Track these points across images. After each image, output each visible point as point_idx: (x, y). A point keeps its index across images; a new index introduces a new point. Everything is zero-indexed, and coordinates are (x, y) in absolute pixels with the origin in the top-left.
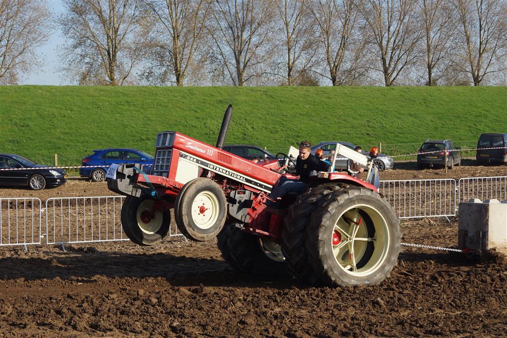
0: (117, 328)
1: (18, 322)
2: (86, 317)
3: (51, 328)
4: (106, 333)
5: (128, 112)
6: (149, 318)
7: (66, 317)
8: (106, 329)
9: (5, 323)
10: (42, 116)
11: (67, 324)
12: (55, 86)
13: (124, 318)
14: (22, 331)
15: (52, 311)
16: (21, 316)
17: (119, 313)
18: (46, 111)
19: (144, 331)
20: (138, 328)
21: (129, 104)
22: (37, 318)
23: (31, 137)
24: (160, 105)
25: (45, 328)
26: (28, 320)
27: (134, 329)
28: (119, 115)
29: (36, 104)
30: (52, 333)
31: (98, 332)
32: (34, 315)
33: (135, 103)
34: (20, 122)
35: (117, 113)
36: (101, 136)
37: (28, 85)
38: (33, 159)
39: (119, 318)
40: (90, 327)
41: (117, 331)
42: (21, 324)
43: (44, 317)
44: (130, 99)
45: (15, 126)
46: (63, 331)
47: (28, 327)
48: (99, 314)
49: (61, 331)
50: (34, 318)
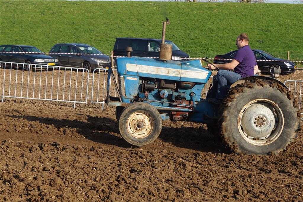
1: (265, 168)
3: (289, 175)
7: (300, 168)
9: (255, 168)
10: (281, 25)
11: (301, 173)
12: (290, 4)
14: (268, 176)
15: (289, 162)
16: (267, 164)
18: (283, 21)
22: (278, 167)
23: (272, 39)
25: (285, 175)
26: (272, 168)
29: (276, 16)
30: (290, 179)
32: (276, 164)
34: (265, 28)
37: (271, 3)
38: (273, 54)
42: (267, 170)
43: (283, 166)
45: (261, 31)
46: (298, 178)
47: (272, 172)
49: (296, 179)
50: (276, 167)
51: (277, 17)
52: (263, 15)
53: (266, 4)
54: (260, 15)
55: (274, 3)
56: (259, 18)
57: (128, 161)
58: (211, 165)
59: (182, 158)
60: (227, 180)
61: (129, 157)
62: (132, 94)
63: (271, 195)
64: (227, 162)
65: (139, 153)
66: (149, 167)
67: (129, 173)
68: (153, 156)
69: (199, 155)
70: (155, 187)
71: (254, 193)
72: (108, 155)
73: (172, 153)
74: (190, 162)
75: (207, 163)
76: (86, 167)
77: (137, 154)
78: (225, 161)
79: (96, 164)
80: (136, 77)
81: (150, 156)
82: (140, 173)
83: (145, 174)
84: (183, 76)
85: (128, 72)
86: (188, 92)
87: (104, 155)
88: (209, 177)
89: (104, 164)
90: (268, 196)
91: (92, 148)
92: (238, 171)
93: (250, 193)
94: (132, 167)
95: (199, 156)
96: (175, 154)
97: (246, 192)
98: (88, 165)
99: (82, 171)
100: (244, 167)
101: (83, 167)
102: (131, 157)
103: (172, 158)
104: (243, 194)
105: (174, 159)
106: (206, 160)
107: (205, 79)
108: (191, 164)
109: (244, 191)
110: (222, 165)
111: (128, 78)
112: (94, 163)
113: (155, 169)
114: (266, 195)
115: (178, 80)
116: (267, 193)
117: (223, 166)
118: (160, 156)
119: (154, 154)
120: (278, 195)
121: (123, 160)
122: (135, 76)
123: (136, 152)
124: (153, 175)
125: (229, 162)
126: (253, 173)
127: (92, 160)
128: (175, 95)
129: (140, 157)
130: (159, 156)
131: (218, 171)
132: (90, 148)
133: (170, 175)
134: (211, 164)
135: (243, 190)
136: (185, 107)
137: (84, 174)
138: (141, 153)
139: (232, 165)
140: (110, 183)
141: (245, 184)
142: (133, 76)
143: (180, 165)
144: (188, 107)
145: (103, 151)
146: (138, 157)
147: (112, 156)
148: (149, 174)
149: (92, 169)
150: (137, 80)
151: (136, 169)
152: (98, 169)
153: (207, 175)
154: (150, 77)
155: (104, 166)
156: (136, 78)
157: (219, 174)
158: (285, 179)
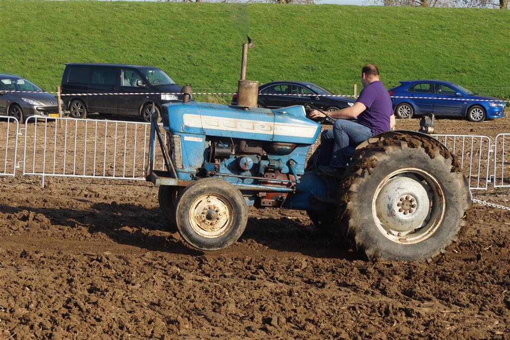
0: (437, 298)
1: (315, 280)
2: (398, 281)
3: (355, 290)
4: (423, 303)
5: (442, 39)
6: (476, 288)
7: (373, 278)
8: (423, 298)
9: (299, 279)
10: (341, 41)
11: (374, 287)
12: (357, 6)
13: (445, 286)
14: (320, 292)
15: (355, 269)
16: (318, 272)
17: (438, 279)
18: (345, 34)
19: (472, 305)
20: (464, 299)
21: (443, 29)
22: (337, 276)
23: (328, 64)
24: (480, 31)
25: (348, 290)
26: (326, 278)
27: (458, 300)
28: (430, 41)
30: (356, 297)
31: (413, 300)
32: (333, 272)
33: (449, 28)
34: (316, 46)
35: (428, 39)
36: (408, 65)
37: (326, 4)
38: (329, 89)
39: (439, 284)
40: (402, 293)
41: (437, 302)
42: (319, 282)
43: (346, 275)
44: (443, 23)
45: (310, 51)
46: (370, 295)
47: (327, 286)
48: (413, 278)
49: (366, 296)
50: (334, 276)
51: (336, 27)
52: (313, 24)
53: (317, 6)
54: (308, 24)
55: (331, 5)
56: (306, 29)
57: (86, 273)
58: (225, 276)
59: (177, 266)
60: (252, 302)
61: (87, 267)
62: (193, 164)
63: (326, 324)
64: (252, 271)
65: (104, 258)
66: (121, 283)
67: (87, 293)
68: (128, 263)
69: (206, 260)
70: (132, 317)
71: (298, 322)
72: (52, 264)
73: (160, 259)
74: (191, 272)
75: (219, 273)
76: (13, 285)
77: (100, 261)
78: (250, 269)
79: (30, 279)
80: (201, 136)
81: (122, 264)
82: (105, 293)
83: (113, 294)
84: (277, 133)
85: (187, 128)
86: (285, 159)
87: (43, 264)
88: (222, 297)
89: (44, 280)
90: (319, 326)
91: (23, 252)
92: (271, 285)
93: (291, 322)
94: (91, 284)
95: (206, 262)
96: (165, 259)
97: (283, 320)
98: (15, 282)
99: (6, 292)
100: (281, 278)
101: (7, 285)
102: (90, 266)
103: (160, 267)
104: (278, 324)
105: (163, 268)
106: (217, 268)
107: (313, 137)
108: (191, 275)
109: (281, 319)
110: (244, 276)
111: (186, 138)
112: (26, 278)
113: (130, 286)
114: (316, 324)
115: (270, 140)
116: (318, 321)
117: (246, 278)
118: (140, 263)
119: (130, 261)
120: (337, 324)
121: (77, 273)
122: (198, 134)
123: (99, 258)
124: (127, 296)
125: (256, 271)
126: (295, 288)
127: (22, 273)
128: (265, 165)
129: (105, 266)
130: (138, 263)
131: (237, 286)
132: (19, 253)
133: (156, 295)
134: (227, 274)
135: (278, 318)
136: (282, 184)
137: (8, 298)
138: (108, 259)
139: (262, 275)
140: (53, 312)
141: (282, 307)
142: (195, 134)
143: (173, 277)
144: (286, 183)
145: (41, 257)
146: (102, 266)
147: (58, 265)
148: (120, 294)
149: (23, 289)
150: (201, 141)
151: (99, 287)
152: (33, 289)
153: (218, 294)
154: (224, 135)
155: (43, 283)
156: (199, 139)
157: (239, 291)
158: (348, 298)
